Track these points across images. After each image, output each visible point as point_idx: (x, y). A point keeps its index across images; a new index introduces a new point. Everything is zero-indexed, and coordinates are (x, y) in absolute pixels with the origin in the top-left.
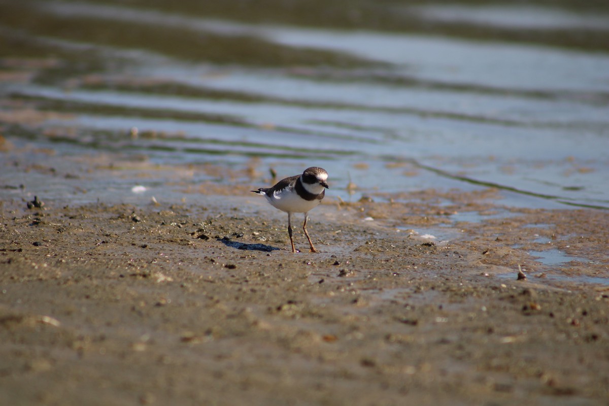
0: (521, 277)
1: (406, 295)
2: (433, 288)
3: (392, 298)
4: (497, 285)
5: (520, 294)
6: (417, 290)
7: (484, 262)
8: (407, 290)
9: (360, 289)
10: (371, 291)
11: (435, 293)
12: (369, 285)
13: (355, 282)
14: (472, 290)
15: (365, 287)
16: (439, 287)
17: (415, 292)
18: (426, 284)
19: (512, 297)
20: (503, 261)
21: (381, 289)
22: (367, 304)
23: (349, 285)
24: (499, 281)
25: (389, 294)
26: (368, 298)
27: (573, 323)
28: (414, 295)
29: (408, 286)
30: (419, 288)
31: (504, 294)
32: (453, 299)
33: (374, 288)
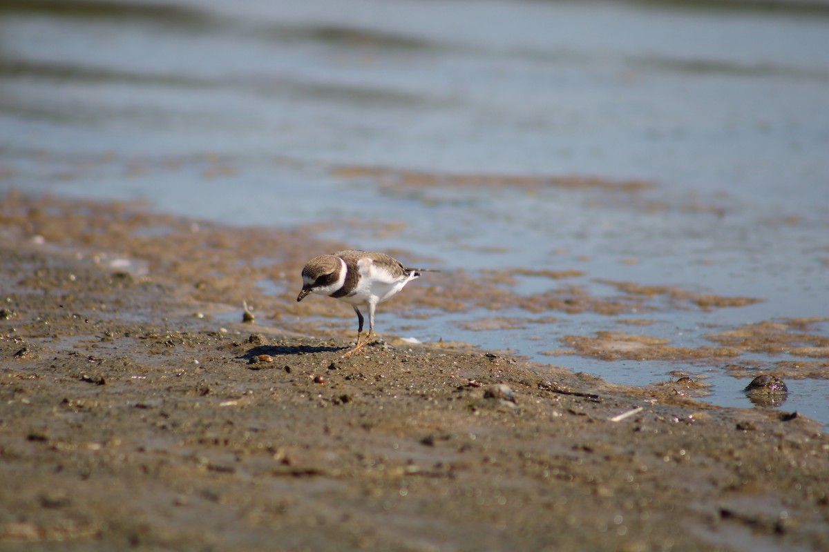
0: (247, 318)
1: (89, 345)
2: (127, 335)
3: (70, 348)
4: (215, 330)
5: (246, 342)
6: (106, 338)
7: (197, 298)
8: (92, 338)
9: (25, 336)
10: (42, 339)
11: (129, 341)
12: (40, 331)
13: (19, 327)
14: (181, 337)
15: (32, 334)
16: (135, 332)
17: (103, 340)
18: (118, 329)
19: (235, 345)
20: (224, 297)
21: (55, 336)
22: (36, 357)
23: (11, 331)
24: (218, 324)
25: (66, 343)
26: (36, 350)
27: (317, 380)
28: (101, 344)
29: (92, 332)
30: (107, 335)
31: (224, 342)
32: (154, 350)
33: (46, 335)
